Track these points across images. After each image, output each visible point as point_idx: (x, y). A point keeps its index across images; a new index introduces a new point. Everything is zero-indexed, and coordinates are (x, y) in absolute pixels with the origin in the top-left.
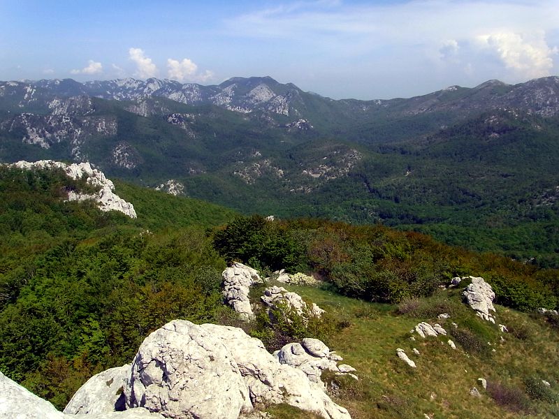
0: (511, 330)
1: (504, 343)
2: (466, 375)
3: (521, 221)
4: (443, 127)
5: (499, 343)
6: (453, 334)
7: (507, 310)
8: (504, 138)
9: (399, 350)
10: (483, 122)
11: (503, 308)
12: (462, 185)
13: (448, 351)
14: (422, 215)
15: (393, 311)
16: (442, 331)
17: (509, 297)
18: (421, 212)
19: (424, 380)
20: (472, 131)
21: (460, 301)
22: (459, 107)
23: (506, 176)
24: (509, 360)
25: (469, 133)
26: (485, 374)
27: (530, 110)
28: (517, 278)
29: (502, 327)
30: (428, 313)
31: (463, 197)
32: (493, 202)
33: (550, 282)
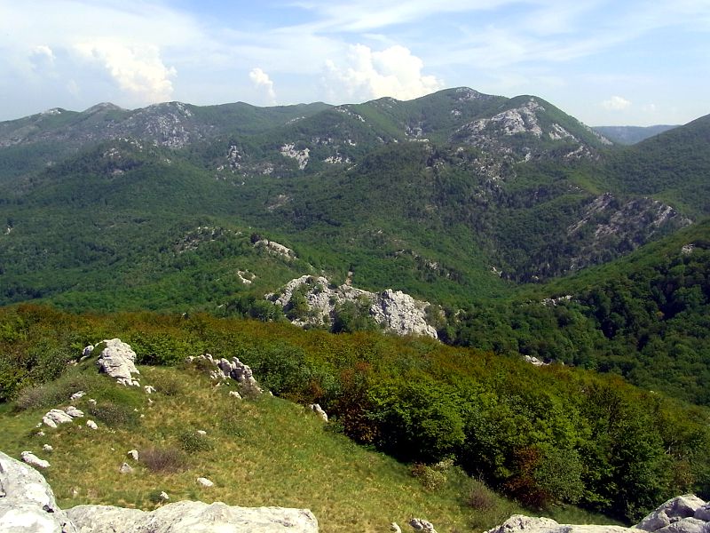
0: (159, 389)
1: (153, 405)
2: (113, 453)
3: (166, 273)
4: (49, 164)
5: (147, 407)
6: (92, 414)
7: (153, 369)
8: (131, 175)
9: (25, 453)
10: (102, 155)
11: (148, 367)
12: (88, 239)
13: (90, 434)
14: (39, 286)
15: (11, 410)
16: (78, 413)
17: (153, 355)
18: (38, 281)
19: (63, 477)
20: (89, 168)
21: (96, 373)
22: (67, 136)
23: (140, 221)
24: (161, 421)
25: (86, 170)
26: (135, 445)
27: (156, 141)
28: (159, 331)
29: (149, 389)
30: (58, 398)
31: (91, 253)
32: (130, 254)
33: (196, 328)
